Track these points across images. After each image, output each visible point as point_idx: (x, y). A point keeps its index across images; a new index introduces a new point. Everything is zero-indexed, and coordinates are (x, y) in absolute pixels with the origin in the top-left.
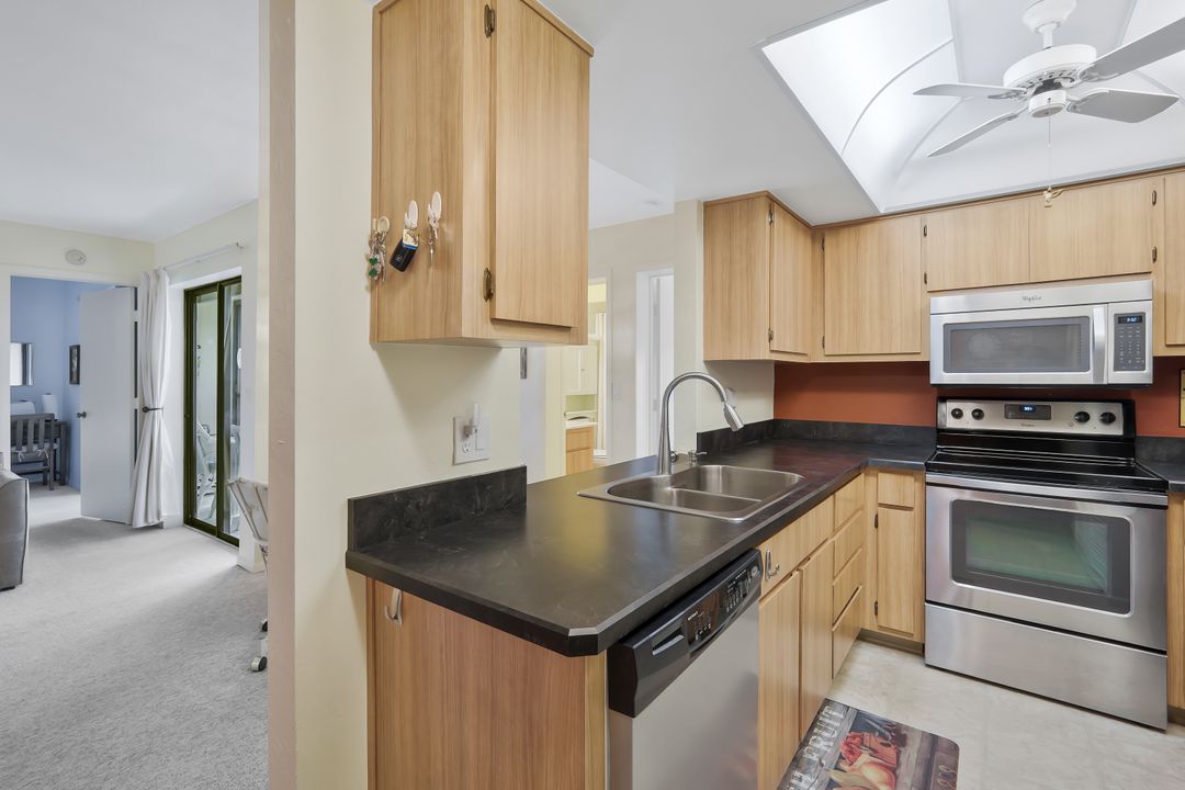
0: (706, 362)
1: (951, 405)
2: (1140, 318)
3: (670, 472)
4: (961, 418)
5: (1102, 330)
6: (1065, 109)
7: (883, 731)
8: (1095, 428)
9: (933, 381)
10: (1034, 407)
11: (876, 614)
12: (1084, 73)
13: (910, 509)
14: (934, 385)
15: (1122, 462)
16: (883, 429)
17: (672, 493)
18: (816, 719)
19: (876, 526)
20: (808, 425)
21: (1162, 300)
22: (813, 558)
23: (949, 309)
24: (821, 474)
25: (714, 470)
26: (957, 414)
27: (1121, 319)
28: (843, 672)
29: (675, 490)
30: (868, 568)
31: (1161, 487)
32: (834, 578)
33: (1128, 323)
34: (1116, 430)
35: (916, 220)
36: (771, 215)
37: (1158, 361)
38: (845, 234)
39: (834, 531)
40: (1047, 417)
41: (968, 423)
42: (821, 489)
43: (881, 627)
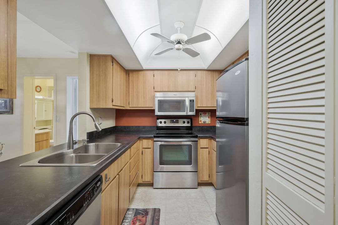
0: (90, 108)
1: (159, 120)
2: (193, 101)
3: (73, 148)
4: (162, 123)
5: (187, 103)
6: (182, 50)
7: (143, 213)
8: (186, 125)
9: (156, 114)
10: (176, 120)
11: (142, 178)
12: (185, 42)
13: (150, 148)
14: (156, 115)
15: (190, 132)
16: (144, 127)
17: (73, 156)
18: (125, 217)
19: (142, 154)
20: (125, 127)
21: (196, 97)
22: (123, 169)
23: (159, 96)
24: (127, 142)
25: (92, 145)
26: (161, 122)
27: (190, 101)
28: (133, 198)
29: (74, 155)
30: (140, 166)
31: (196, 137)
32: (130, 172)
33: (192, 101)
34: (189, 125)
35: (152, 72)
36: (113, 63)
37: (196, 110)
38: (135, 73)
39: (130, 159)
40: (178, 123)
41: (163, 125)
42: (126, 148)
43: (143, 181)
